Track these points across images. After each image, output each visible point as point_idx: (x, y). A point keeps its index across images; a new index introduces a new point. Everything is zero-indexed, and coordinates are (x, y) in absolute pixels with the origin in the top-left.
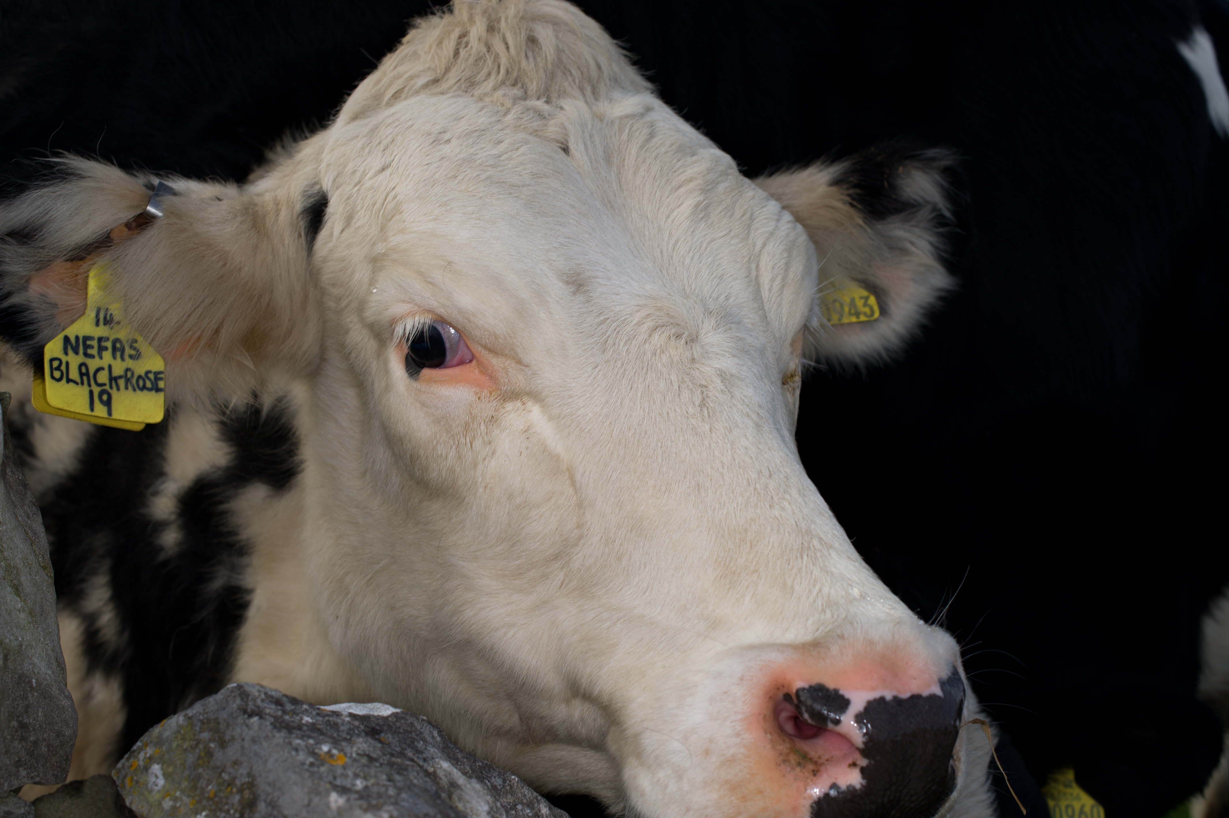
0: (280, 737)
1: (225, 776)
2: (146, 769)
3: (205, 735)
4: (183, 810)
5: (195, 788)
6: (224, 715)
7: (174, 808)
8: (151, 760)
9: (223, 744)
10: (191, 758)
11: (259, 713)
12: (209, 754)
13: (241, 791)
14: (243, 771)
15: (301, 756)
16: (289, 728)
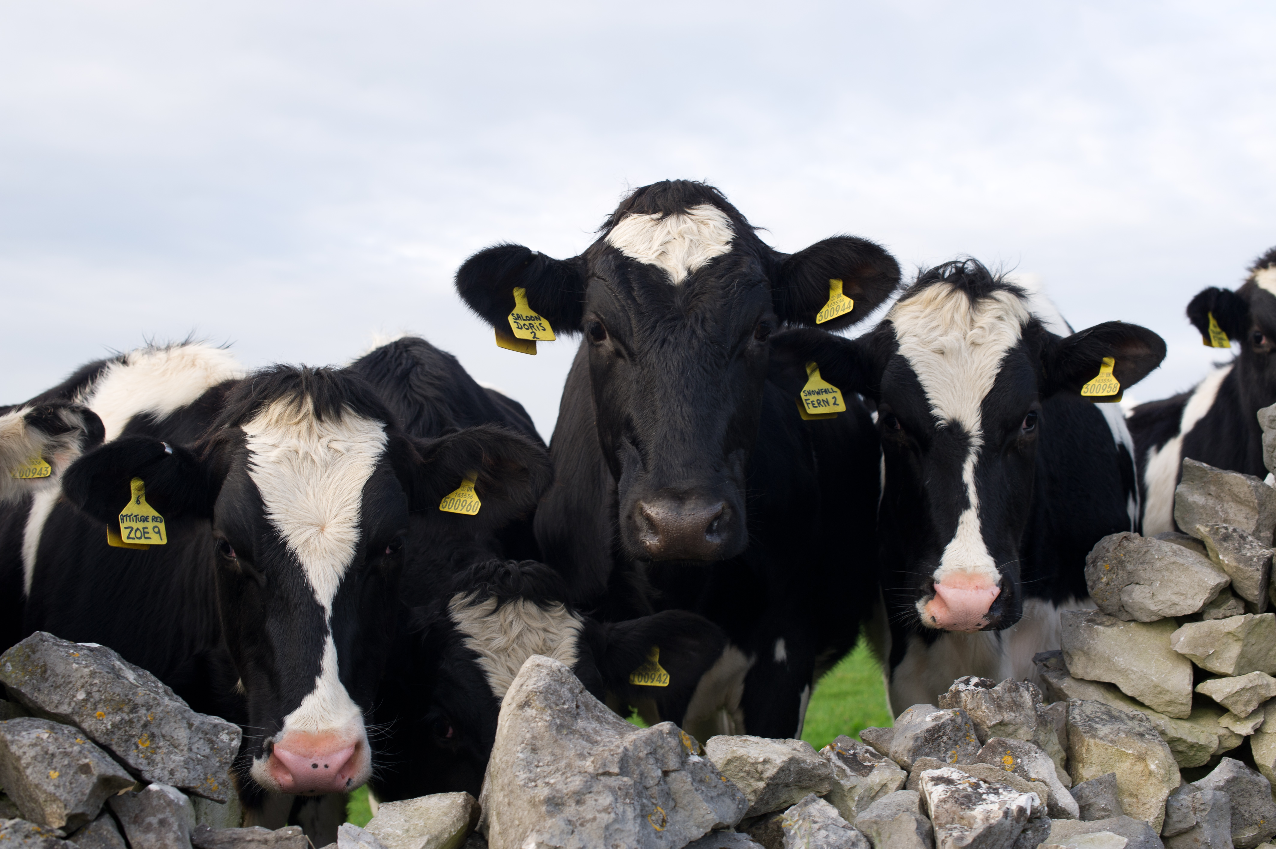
0: (55, 647)
1: (35, 664)
2: (4, 665)
3: (27, 650)
4: (19, 676)
5: (24, 668)
6: (34, 642)
7: (16, 676)
8: (6, 661)
9: (34, 652)
10: (22, 659)
11: (47, 641)
12: (29, 656)
13: (41, 668)
14: (42, 661)
15: (63, 654)
16: (58, 645)
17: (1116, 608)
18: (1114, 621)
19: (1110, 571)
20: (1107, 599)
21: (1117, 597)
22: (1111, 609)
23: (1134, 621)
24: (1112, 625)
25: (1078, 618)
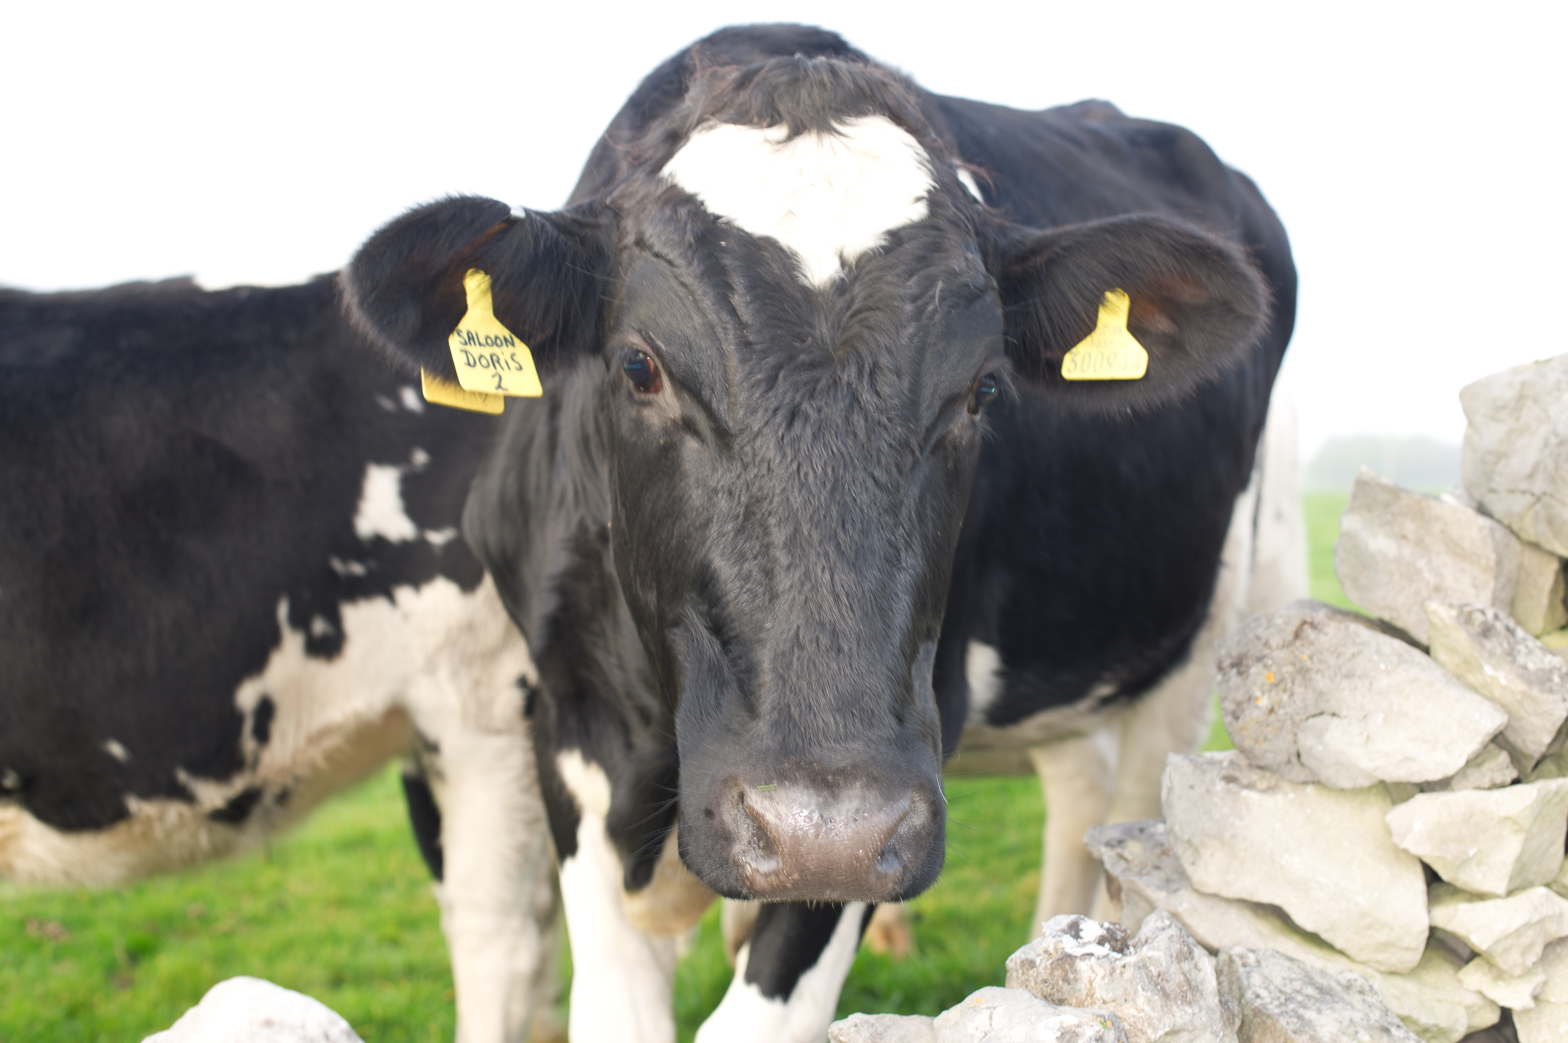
17: (1283, 757)
18: (1273, 782)
19: (1276, 685)
20: (1265, 739)
21: (1290, 738)
22: (1269, 759)
23: (1317, 783)
24: (1271, 789)
25: (1204, 772)
